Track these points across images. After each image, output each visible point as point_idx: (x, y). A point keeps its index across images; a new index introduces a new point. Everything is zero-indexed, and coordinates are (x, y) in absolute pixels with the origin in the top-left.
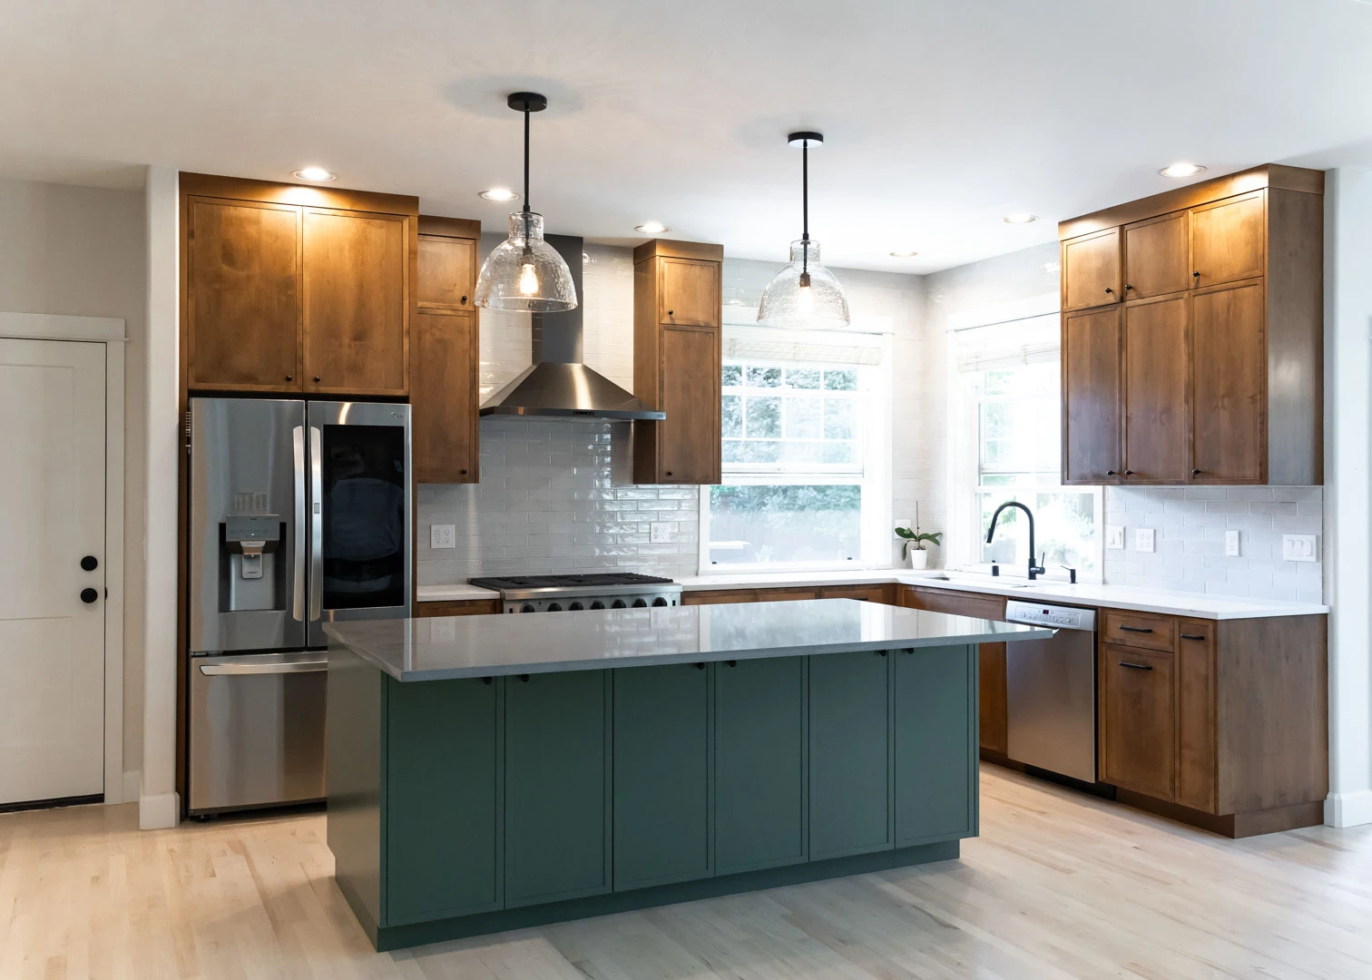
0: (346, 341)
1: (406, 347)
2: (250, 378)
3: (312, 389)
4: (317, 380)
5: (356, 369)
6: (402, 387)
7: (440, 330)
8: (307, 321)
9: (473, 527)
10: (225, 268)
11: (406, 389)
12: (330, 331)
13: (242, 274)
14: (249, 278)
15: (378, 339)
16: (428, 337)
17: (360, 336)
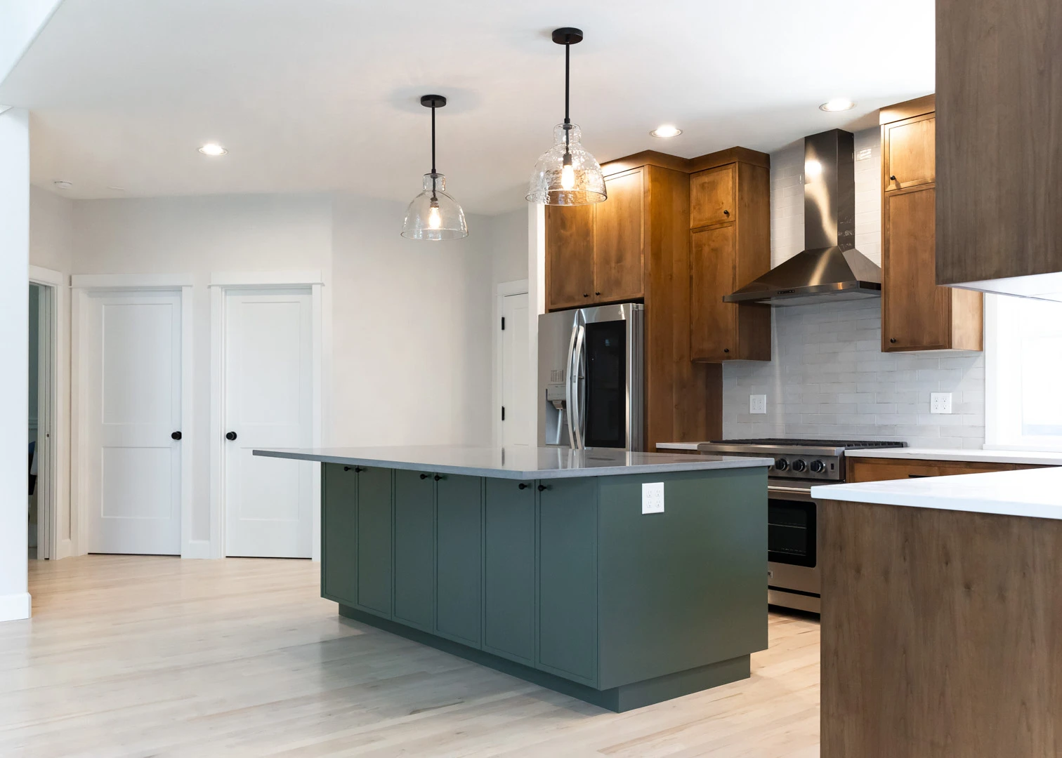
0: (613, 264)
1: (642, 261)
2: (571, 298)
3: (597, 299)
4: (598, 294)
5: (618, 283)
6: (640, 290)
7: (714, 241)
8: (595, 256)
9: (779, 398)
10: (562, 231)
11: (643, 292)
12: (606, 261)
13: (568, 233)
14: (571, 235)
15: (628, 260)
16: (706, 249)
17: (620, 259)
